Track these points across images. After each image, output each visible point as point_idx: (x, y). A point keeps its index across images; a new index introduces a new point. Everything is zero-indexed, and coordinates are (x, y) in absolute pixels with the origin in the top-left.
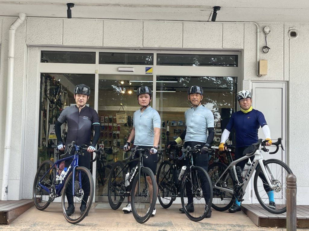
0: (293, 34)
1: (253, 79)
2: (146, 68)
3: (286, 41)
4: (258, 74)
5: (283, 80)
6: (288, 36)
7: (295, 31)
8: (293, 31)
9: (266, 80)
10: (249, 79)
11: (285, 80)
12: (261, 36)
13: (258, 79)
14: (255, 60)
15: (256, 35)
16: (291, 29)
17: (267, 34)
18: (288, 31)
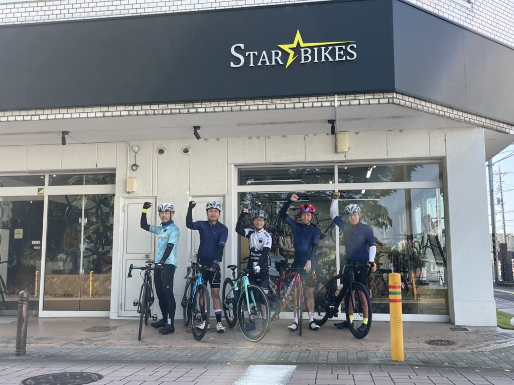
0: (161, 152)
2: (38, 189)
3: (155, 158)
4: (126, 191)
5: (151, 195)
6: (156, 154)
7: (163, 148)
8: (161, 148)
9: (136, 196)
10: (120, 196)
11: (153, 195)
12: (131, 155)
13: (128, 195)
14: (126, 178)
15: (127, 154)
16: (159, 146)
17: (136, 152)
18: (156, 149)
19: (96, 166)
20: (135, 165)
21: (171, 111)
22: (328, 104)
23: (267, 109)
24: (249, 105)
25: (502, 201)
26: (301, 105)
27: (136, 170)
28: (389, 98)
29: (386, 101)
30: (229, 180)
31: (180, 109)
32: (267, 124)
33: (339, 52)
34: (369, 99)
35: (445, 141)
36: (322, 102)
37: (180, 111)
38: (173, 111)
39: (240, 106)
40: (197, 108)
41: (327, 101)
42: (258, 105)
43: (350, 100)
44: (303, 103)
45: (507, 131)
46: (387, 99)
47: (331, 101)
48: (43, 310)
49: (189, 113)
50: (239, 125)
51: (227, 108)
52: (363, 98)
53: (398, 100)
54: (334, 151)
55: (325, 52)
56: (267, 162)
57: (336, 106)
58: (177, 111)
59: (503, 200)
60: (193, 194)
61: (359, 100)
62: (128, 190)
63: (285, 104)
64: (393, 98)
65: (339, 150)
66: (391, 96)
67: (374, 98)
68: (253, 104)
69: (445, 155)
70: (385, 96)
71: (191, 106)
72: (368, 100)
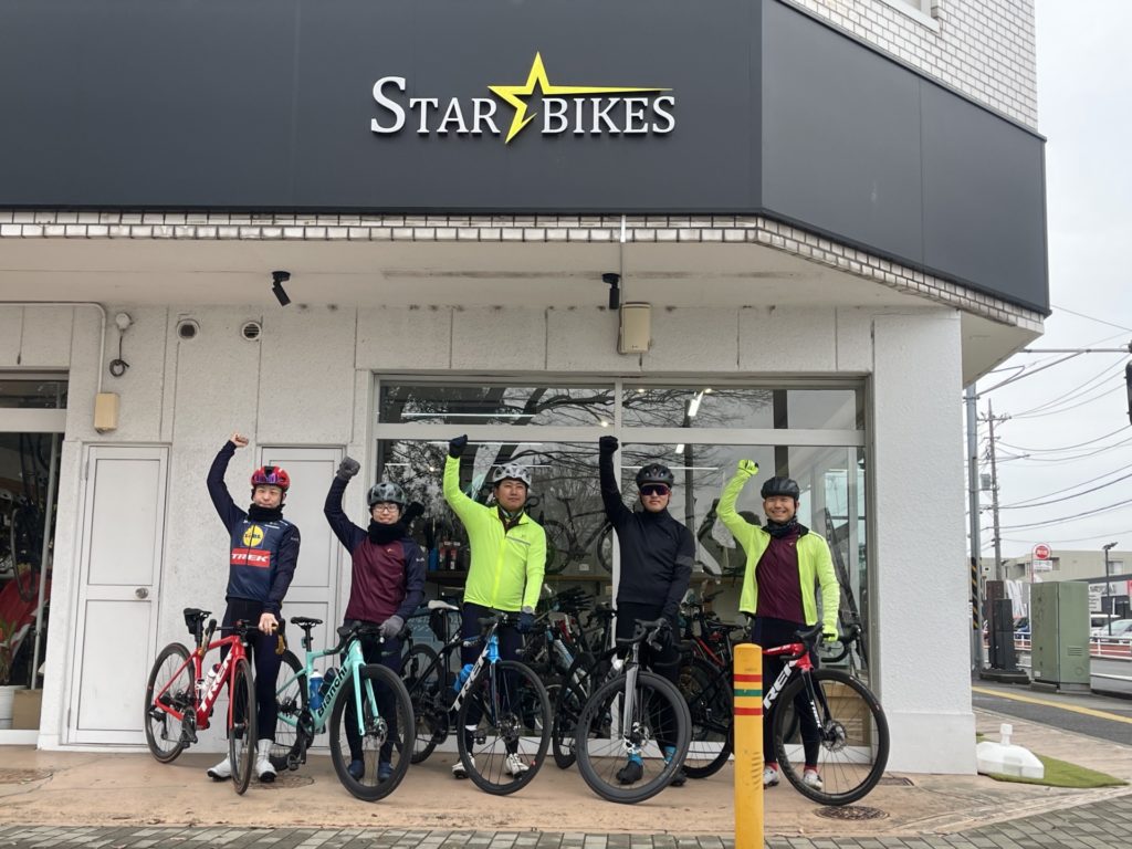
0: (188, 331)
1: (85, 440)
3: (171, 349)
5: (158, 440)
6: (174, 336)
7: (193, 323)
8: (188, 323)
9: (118, 439)
10: (77, 438)
11: (164, 440)
12: (113, 334)
13: (98, 438)
14: (94, 393)
15: (99, 334)
16: (183, 317)
17: (124, 330)
18: (175, 323)
19: (19, 362)
20: (120, 362)
21: (217, 232)
22: (604, 235)
23: (457, 239)
24: (414, 228)
25: (994, 482)
26: (539, 234)
27: (121, 375)
28: (746, 229)
29: (740, 235)
30: (357, 408)
31: (239, 227)
32: (457, 275)
33: (633, 112)
34: (701, 228)
35: (873, 336)
36: (590, 229)
37: (239, 233)
38: (223, 232)
39: (392, 228)
40: (283, 227)
41: (601, 228)
42: (435, 228)
43: (656, 229)
44: (546, 229)
45: (1012, 318)
46: (743, 231)
47: (611, 229)
49: (262, 238)
50: (388, 274)
51: (358, 230)
52: (686, 224)
53: (769, 235)
54: (614, 349)
55: (600, 111)
56: (454, 367)
57: (623, 240)
58: (233, 232)
59: (998, 480)
60: (263, 439)
61: (678, 229)
62: (97, 425)
63: (501, 228)
64: (756, 229)
65: (627, 347)
66: (753, 225)
67: (712, 228)
68: (423, 224)
69: (871, 370)
70: (738, 224)
71: (270, 222)
72: (698, 231)
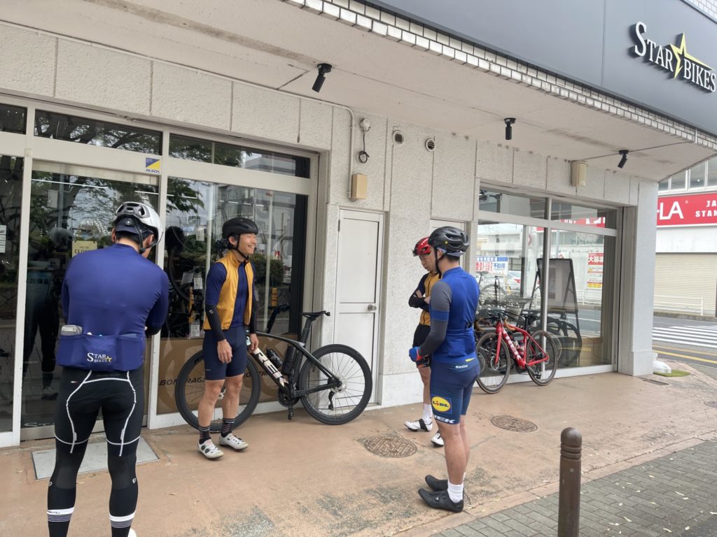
0: (399, 138)
1: (342, 205)
2: (147, 159)
3: (389, 148)
4: (350, 197)
5: (381, 210)
6: (391, 140)
7: (401, 133)
8: (399, 133)
9: (361, 207)
10: (337, 203)
11: (385, 209)
12: (357, 132)
13: (349, 204)
14: (346, 172)
15: (349, 131)
16: (397, 129)
17: (366, 131)
18: (392, 132)
19: (298, 141)
20: (364, 153)
22: (691, 138)
26: (674, 132)
27: (365, 162)
30: (475, 200)
33: (706, 77)
34: (713, 142)
35: (639, 189)
36: (687, 133)
42: (645, 118)
43: (703, 139)
44: (676, 130)
48: (159, 413)
52: (710, 140)
54: (570, 182)
55: (699, 74)
56: (514, 182)
60: (434, 215)
61: (708, 142)
62: (358, 195)
63: (664, 125)
65: (580, 183)
68: (641, 114)
69: (637, 205)
